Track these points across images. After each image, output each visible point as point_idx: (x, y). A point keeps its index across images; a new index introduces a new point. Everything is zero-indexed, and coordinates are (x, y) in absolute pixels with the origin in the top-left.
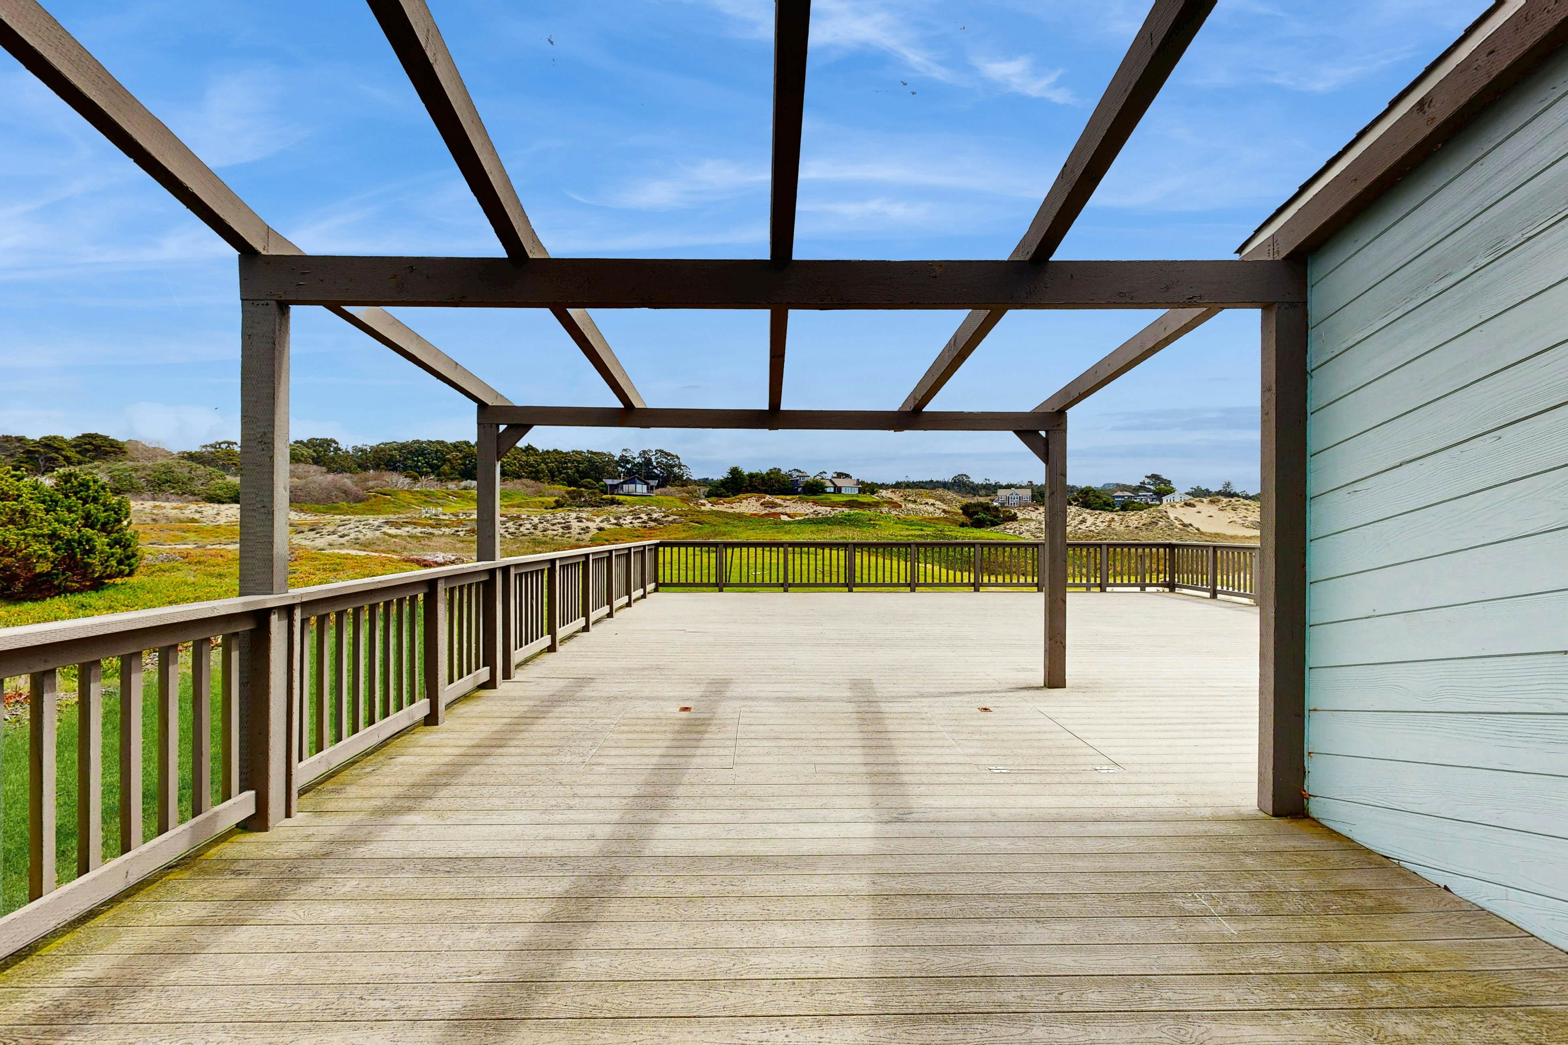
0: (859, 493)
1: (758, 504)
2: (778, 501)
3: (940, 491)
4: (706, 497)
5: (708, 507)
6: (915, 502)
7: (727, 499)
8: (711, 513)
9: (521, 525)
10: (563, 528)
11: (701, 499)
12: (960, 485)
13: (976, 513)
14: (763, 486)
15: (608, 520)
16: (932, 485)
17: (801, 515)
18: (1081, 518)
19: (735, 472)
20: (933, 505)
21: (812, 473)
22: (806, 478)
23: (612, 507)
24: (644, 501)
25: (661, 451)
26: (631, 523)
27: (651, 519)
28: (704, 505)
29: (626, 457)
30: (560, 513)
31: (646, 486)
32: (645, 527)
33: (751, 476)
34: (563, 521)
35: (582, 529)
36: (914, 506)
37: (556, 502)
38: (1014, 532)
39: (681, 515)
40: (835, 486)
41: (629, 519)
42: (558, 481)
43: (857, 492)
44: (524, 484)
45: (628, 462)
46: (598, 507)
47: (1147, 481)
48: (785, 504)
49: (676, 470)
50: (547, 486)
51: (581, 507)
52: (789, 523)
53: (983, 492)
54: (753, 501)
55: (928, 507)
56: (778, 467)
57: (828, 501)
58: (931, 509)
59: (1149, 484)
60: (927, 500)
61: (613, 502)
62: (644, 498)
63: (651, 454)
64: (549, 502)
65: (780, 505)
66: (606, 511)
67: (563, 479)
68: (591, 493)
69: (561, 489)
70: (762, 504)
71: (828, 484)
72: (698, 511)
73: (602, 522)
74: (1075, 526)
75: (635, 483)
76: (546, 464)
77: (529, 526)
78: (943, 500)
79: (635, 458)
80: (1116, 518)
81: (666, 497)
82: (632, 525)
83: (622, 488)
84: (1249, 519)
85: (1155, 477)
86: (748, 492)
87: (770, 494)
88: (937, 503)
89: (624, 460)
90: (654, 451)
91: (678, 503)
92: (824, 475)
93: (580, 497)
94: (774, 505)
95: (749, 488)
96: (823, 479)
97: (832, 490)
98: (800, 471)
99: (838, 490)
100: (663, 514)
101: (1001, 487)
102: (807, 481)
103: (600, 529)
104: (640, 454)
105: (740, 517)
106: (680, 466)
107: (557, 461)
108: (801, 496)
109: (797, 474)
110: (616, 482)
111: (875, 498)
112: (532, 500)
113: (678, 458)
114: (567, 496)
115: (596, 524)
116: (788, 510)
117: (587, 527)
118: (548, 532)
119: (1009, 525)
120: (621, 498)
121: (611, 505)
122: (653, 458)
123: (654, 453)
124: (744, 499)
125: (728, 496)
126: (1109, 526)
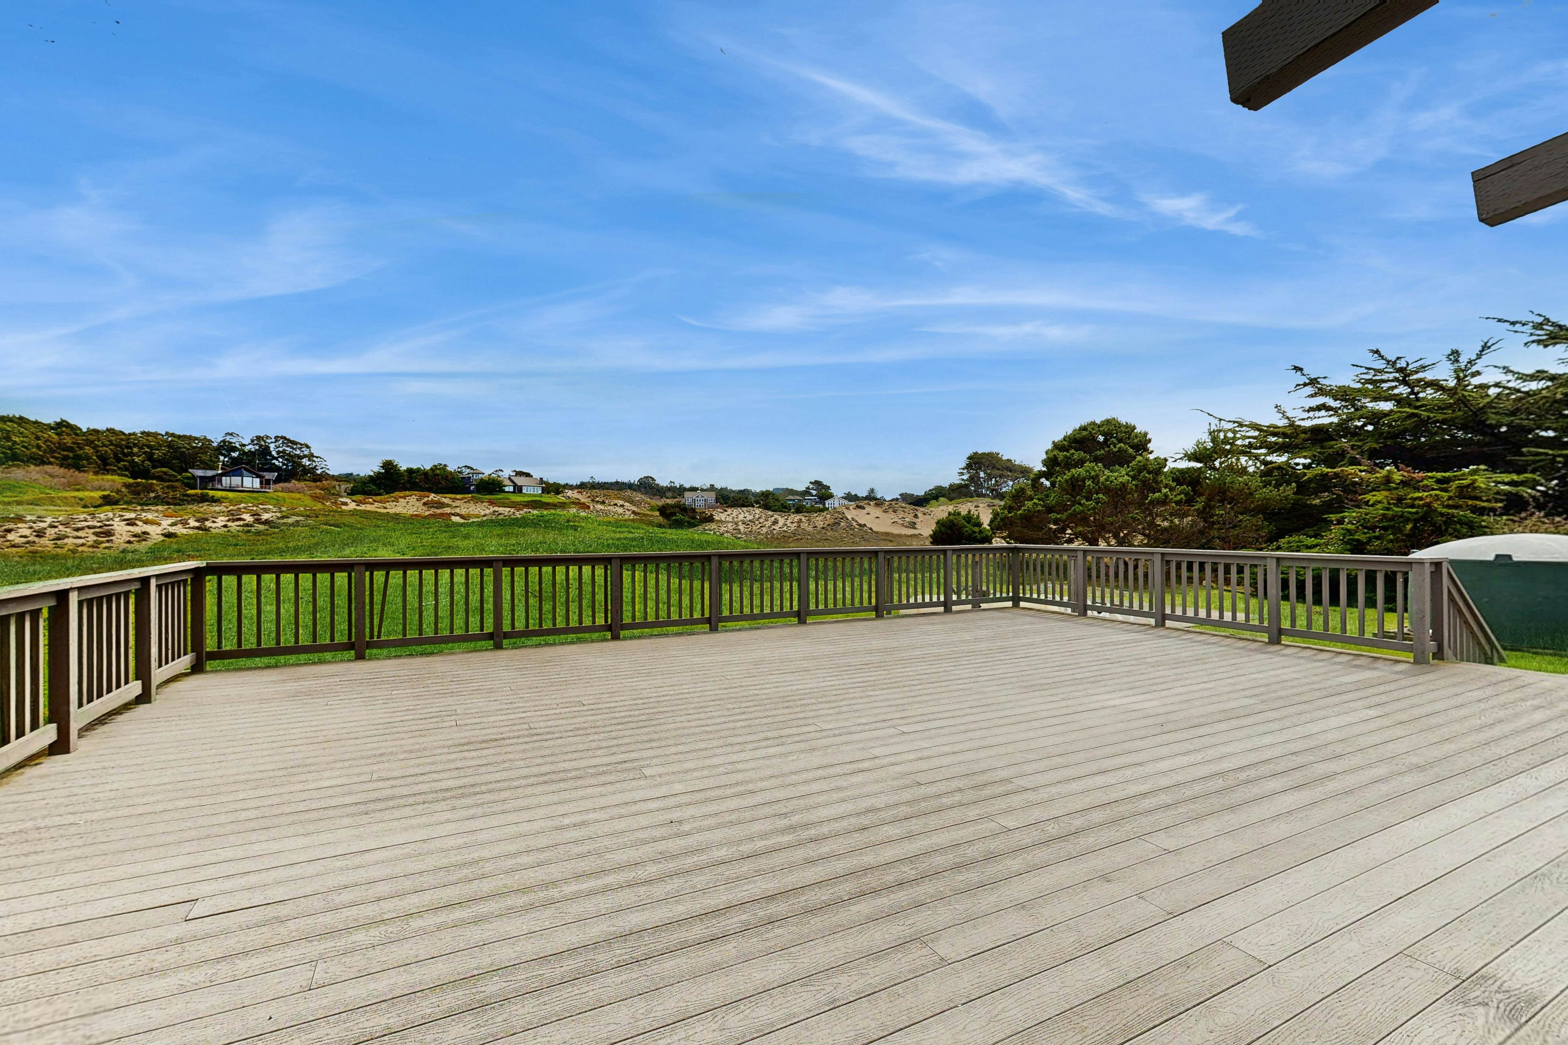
0: (543, 492)
1: (420, 504)
2: (446, 501)
3: (629, 493)
4: (348, 494)
5: (352, 506)
6: (603, 503)
7: (378, 498)
8: (353, 513)
9: (9, 531)
10: (96, 534)
11: (342, 497)
12: (647, 486)
13: (674, 514)
14: (426, 483)
15: (184, 523)
16: (619, 486)
17: (477, 516)
18: (773, 519)
19: (388, 466)
20: (622, 506)
21: (487, 471)
22: (481, 476)
23: (201, 505)
24: (255, 498)
25: (282, 437)
26: (225, 526)
27: (258, 521)
28: (346, 504)
29: (231, 443)
30: (106, 513)
31: (258, 480)
32: (249, 531)
33: (410, 471)
34: (99, 524)
35: (135, 536)
36: (602, 507)
37: (104, 497)
38: (715, 533)
39: (309, 516)
40: (515, 485)
41: (221, 521)
42: (114, 471)
43: (540, 492)
44: (46, 473)
45: (234, 449)
46: (175, 505)
47: (811, 486)
48: (454, 504)
49: (305, 461)
50: (91, 476)
51: (147, 505)
52: (462, 525)
53: (669, 494)
54: (413, 499)
55: (617, 508)
56: (443, 463)
57: (506, 501)
58: (620, 510)
59: (813, 489)
60: (616, 502)
61: (203, 499)
62: (255, 495)
63: (269, 441)
64: (92, 498)
65: (448, 506)
66: (189, 511)
67: (126, 469)
68: (168, 487)
69: (115, 481)
70: (424, 504)
71: (507, 482)
72: (336, 511)
73: (173, 525)
74: (769, 527)
75: (242, 476)
76: (95, 447)
77: (27, 532)
78: (631, 502)
79: (244, 445)
80: (803, 519)
81: (291, 494)
82: (226, 529)
83: (220, 481)
84: (907, 519)
85: (817, 483)
86: (409, 490)
87: (435, 493)
88: (626, 504)
89: (226, 447)
90: (273, 437)
91: (308, 501)
92: (500, 473)
93: (148, 492)
94: (441, 505)
95: (408, 486)
96: (499, 476)
97: (511, 489)
98: (472, 469)
99: (518, 489)
100: (279, 515)
101: (685, 489)
102: (482, 479)
103: (169, 535)
104: (252, 441)
105: (396, 517)
106: (311, 456)
107: (112, 444)
108: (474, 495)
109: (468, 471)
110: (210, 473)
111: (561, 498)
112: (60, 494)
113: (308, 447)
114: (123, 489)
115: (160, 528)
116: (458, 510)
117: (144, 533)
118: (66, 541)
119: (708, 526)
120: (219, 494)
121: (199, 502)
122: (272, 446)
123: (273, 440)
124: (401, 497)
125: (380, 494)
126: (799, 526)
